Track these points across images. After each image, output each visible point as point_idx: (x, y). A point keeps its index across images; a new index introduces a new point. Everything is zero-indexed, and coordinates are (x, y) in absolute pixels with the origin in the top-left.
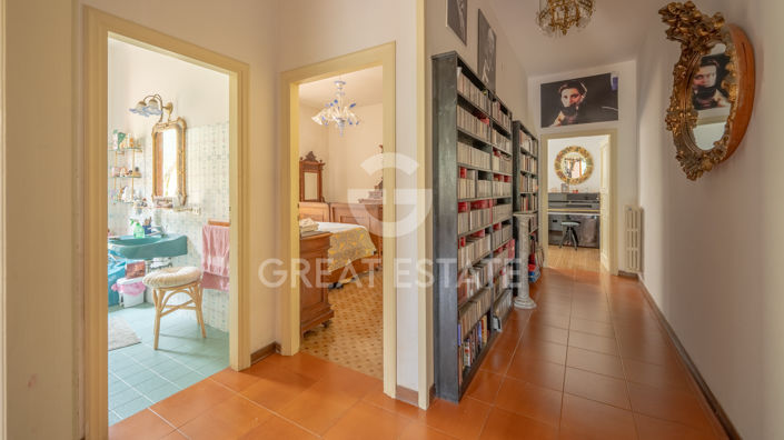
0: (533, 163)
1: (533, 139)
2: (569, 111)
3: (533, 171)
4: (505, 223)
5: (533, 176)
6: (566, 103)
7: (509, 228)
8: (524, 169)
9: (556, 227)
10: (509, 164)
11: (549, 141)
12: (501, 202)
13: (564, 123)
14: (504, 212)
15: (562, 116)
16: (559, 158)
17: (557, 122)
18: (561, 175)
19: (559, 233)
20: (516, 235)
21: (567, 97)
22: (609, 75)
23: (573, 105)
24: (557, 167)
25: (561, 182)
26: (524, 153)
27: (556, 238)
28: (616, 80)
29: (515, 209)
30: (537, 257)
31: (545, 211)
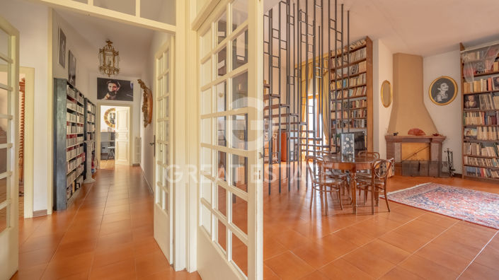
0: (93, 117)
1: (93, 105)
2: (112, 93)
3: (93, 121)
4: (81, 145)
5: (93, 124)
6: (111, 90)
7: (82, 147)
8: (88, 120)
9: (104, 151)
10: (83, 118)
11: (102, 106)
12: (79, 135)
13: (109, 99)
14: (81, 140)
15: (108, 95)
16: (106, 113)
17: (106, 98)
18: (107, 122)
19: (106, 154)
20: (85, 150)
21: (111, 87)
22: (129, 82)
23: (114, 91)
24: (106, 118)
25: (108, 126)
26: (89, 112)
27: (104, 157)
28: (132, 84)
29: (85, 139)
30: (95, 162)
31: (99, 141)
